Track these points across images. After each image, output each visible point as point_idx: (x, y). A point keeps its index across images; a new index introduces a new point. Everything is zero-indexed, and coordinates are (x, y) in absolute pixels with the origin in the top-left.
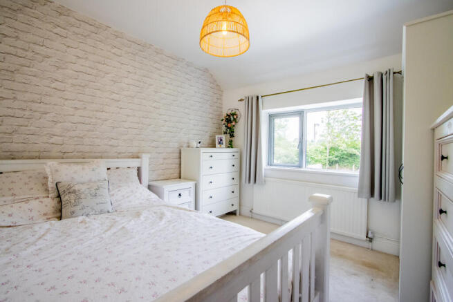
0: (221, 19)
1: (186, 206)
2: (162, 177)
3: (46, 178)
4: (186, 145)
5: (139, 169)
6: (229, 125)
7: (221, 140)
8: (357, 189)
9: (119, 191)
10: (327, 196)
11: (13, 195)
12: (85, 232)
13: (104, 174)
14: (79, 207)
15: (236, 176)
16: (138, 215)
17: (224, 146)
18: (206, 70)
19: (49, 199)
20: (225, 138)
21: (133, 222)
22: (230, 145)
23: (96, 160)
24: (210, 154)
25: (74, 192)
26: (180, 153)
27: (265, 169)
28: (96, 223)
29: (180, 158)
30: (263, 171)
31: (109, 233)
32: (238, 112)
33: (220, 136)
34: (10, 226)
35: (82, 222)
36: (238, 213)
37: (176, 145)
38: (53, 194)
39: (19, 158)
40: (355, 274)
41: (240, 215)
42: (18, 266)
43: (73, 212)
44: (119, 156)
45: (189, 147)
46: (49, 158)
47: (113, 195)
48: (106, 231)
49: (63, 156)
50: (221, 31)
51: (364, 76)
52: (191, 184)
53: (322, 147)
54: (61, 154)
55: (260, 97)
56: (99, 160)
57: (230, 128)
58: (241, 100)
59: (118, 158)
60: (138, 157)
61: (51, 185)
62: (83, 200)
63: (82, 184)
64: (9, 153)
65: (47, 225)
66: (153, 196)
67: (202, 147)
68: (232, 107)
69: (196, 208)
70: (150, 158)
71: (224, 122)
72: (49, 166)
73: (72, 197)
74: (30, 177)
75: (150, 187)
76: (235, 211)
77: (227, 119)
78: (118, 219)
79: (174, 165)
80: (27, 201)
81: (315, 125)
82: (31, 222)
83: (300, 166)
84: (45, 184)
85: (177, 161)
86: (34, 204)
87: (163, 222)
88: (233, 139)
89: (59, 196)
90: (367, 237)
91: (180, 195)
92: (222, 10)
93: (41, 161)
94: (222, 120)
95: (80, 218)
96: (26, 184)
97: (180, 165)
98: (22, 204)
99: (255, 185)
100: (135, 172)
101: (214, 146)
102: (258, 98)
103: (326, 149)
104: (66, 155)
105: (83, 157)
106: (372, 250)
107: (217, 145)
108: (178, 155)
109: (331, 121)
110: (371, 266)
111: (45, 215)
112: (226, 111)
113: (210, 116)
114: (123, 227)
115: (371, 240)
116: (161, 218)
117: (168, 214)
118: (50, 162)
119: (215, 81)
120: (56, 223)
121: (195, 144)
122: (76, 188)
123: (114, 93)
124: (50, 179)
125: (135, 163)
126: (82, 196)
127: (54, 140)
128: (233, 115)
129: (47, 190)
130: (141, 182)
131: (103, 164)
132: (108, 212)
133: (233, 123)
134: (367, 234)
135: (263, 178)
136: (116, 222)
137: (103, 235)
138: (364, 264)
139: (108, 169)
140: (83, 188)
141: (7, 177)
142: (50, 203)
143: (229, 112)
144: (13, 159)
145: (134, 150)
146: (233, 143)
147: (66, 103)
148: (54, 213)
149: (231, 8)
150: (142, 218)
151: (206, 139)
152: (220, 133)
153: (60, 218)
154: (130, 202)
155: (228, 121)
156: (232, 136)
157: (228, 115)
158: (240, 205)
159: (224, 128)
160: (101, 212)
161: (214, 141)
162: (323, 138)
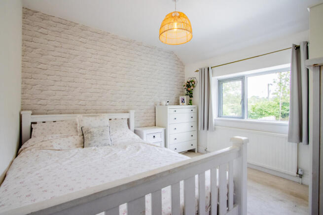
0: (172, 21)
1: (158, 144)
2: (144, 125)
3: (76, 124)
4: (158, 104)
5: (128, 120)
6: (189, 89)
7: (183, 100)
8: (287, 135)
9: (116, 133)
10: (244, 138)
11: (61, 133)
12: (95, 155)
13: (107, 122)
14: (93, 141)
15: (194, 125)
16: (125, 147)
17: (185, 103)
18: (172, 52)
19: (78, 136)
20: (186, 98)
21: (121, 152)
22: (190, 103)
23: (103, 114)
24: (175, 110)
25: (90, 132)
26: (155, 109)
27: (215, 120)
28: (101, 151)
29: (155, 112)
30: (214, 121)
31: (107, 156)
32: (195, 80)
33: (182, 97)
34: (59, 150)
35: (94, 150)
36: (196, 151)
37: (153, 104)
38: (80, 134)
39: (64, 114)
40: (281, 201)
41: (198, 152)
42: (61, 169)
43: (90, 144)
44: (117, 111)
45: (161, 105)
46: (79, 113)
47: (112, 135)
48: (106, 155)
49: (86, 112)
50: (173, 29)
51: (291, 46)
52: (161, 130)
53: (274, 102)
54: (85, 111)
55: (210, 68)
56: (105, 114)
57: (189, 91)
58: (197, 71)
59: (116, 113)
60: (128, 112)
61: (79, 129)
62: (95, 137)
63: (95, 128)
64: (59, 111)
65: (76, 150)
66: (137, 137)
67: (169, 105)
68: (192, 76)
69: (166, 146)
70: (135, 113)
71: (185, 87)
72: (78, 118)
73: (89, 135)
74: (69, 124)
75: (135, 132)
76: (194, 149)
77: (187, 85)
78: (113, 149)
79: (151, 117)
80: (67, 137)
81: (268, 85)
82: (69, 148)
83: (243, 118)
84: (76, 128)
85: (153, 114)
86: (71, 138)
87: (138, 152)
88: (192, 99)
89: (83, 135)
90: (297, 173)
91: (154, 137)
92: (173, 15)
93: (75, 115)
94: (184, 86)
95: (93, 148)
96: (67, 127)
97: (155, 117)
98: (65, 138)
99: (208, 131)
100: (126, 122)
101: (178, 104)
102: (208, 68)
103: (279, 104)
104: (88, 111)
105: (97, 112)
106: (302, 184)
107: (181, 103)
108: (154, 110)
109: (283, 81)
110: (297, 196)
111: (76, 145)
112: (187, 79)
113: (176, 83)
114: (115, 154)
115: (301, 176)
116: (138, 150)
117: (143, 148)
118: (79, 116)
119: (179, 59)
120: (81, 150)
121: (164, 103)
122: (92, 130)
123: (113, 73)
124: (78, 125)
125: (126, 116)
126: (95, 135)
127: (81, 102)
128: (191, 82)
129: (77, 131)
130: (129, 128)
131: (106, 117)
132: (109, 145)
133: (192, 88)
134: (298, 171)
135: (214, 126)
136: (112, 151)
137: (104, 158)
138: (292, 194)
139: (110, 120)
140: (95, 130)
141: (58, 124)
142: (78, 138)
143: (189, 80)
144: (61, 114)
145: (125, 108)
146: (192, 102)
147: (87, 81)
148: (80, 144)
149: (179, 13)
150: (127, 149)
151: (173, 99)
152: (183, 95)
153: (83, 147)
154: (122, 140)
155: (188, 86)
156: (191, 97)
157: (188, 82)
158: (198, 145)
159: (186, 92)
160: (105, 145)
161: (179, 101)
162: (276, 95)
